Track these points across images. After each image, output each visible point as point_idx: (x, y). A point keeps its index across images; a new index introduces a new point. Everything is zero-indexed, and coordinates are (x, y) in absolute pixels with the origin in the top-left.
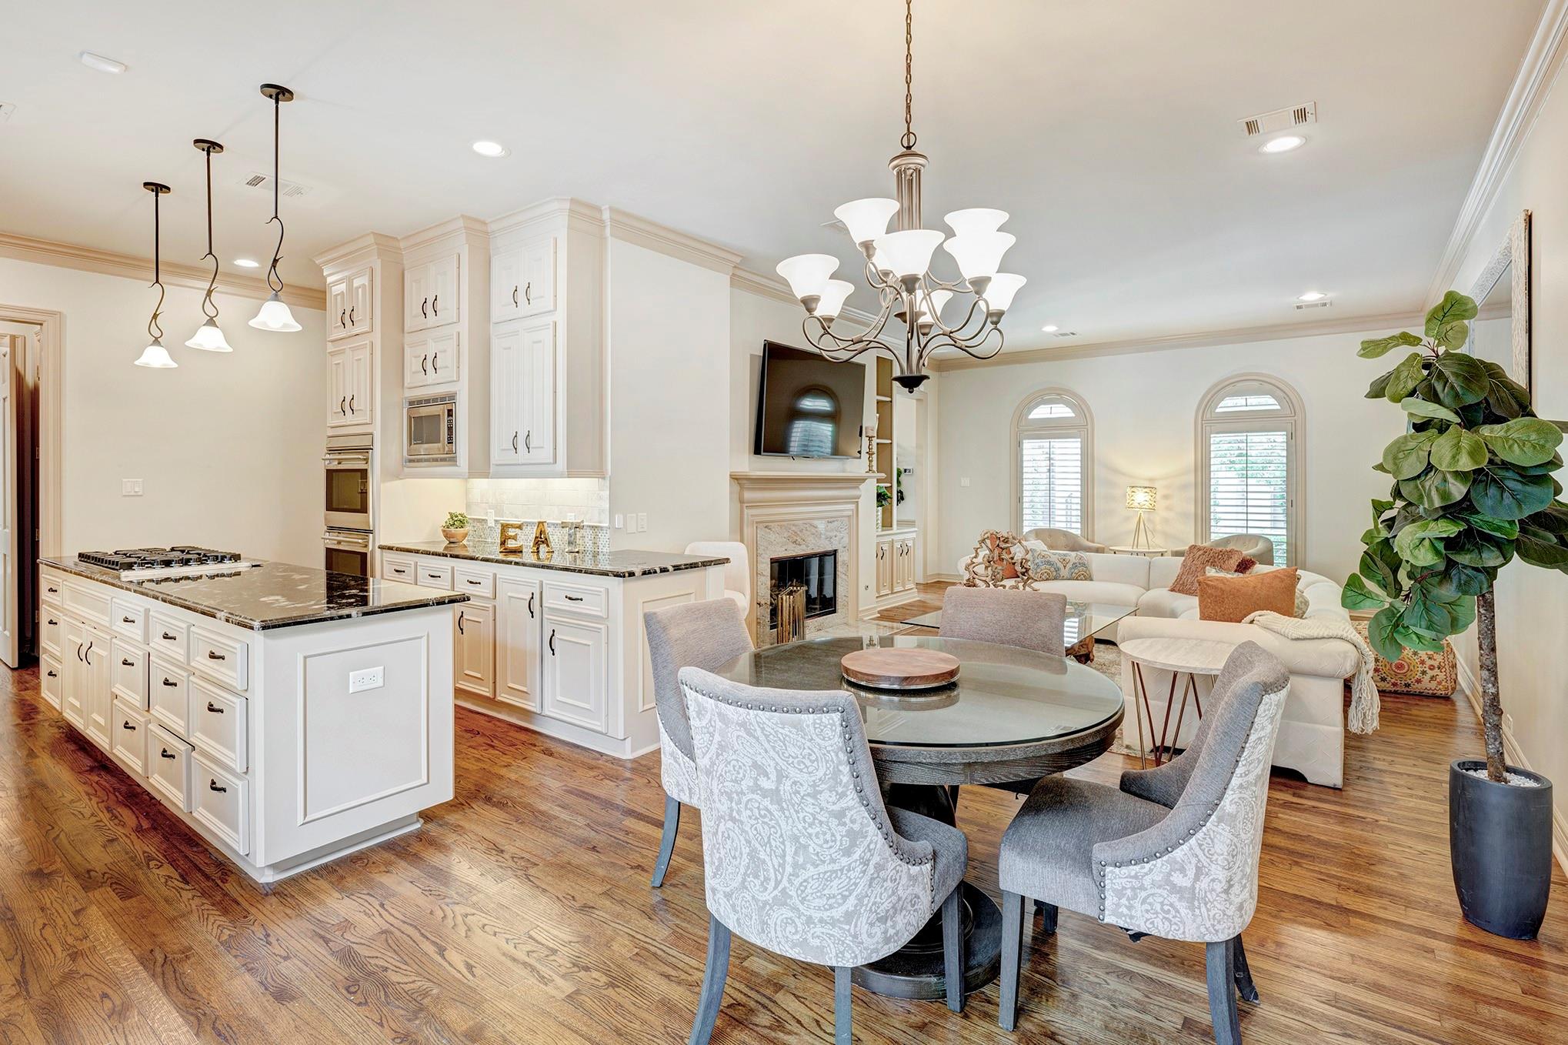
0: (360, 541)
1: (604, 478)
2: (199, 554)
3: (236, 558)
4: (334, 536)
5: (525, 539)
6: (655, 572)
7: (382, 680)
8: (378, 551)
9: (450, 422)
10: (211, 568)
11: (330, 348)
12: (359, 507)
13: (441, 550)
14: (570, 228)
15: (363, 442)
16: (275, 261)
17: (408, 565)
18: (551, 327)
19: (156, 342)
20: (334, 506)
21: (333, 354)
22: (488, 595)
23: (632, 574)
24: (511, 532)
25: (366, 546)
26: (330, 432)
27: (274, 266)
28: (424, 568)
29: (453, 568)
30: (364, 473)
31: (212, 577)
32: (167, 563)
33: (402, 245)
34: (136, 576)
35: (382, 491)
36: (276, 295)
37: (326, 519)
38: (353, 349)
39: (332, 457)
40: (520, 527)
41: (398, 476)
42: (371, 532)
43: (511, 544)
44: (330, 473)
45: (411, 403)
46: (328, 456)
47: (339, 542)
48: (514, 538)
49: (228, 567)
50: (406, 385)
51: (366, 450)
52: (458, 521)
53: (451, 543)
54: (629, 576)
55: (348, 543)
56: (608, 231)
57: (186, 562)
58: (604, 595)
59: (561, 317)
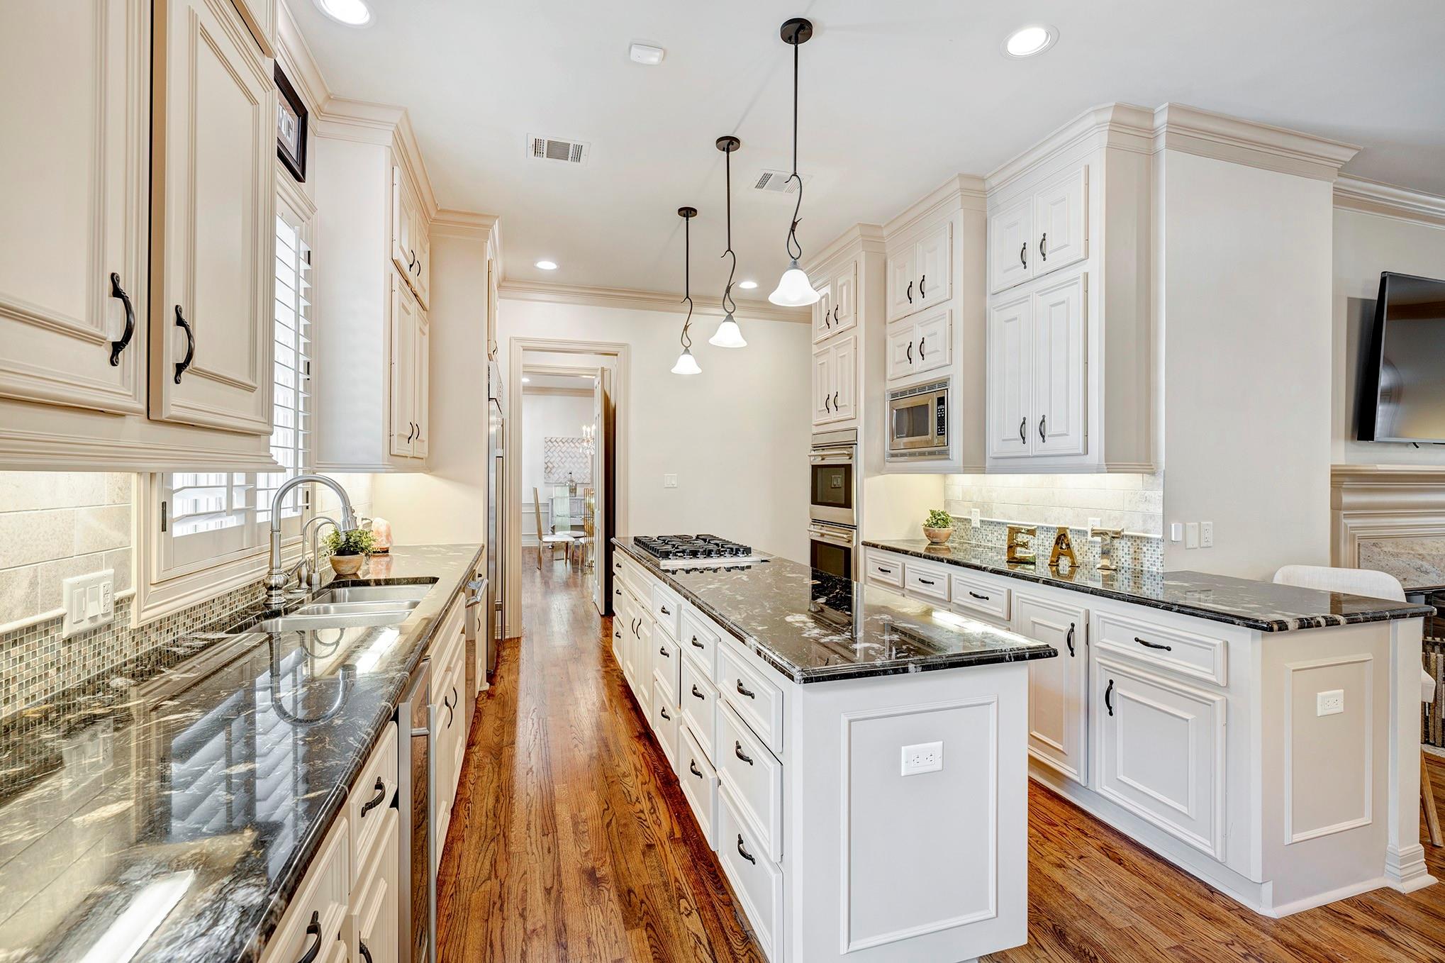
0: (845, 536)
1: (1153, 474)
2: (717, 545)
3: (747, 551)
4: (817, 528)
5: (1040, 548)
6: (1318, 625)
7: (940, 760)
8: (861, 547)
9: (941, 411)
10: (728, 561)
11: (815, 350)
12: (843, 502)
13: (922, 551)
14: (1111, 147)
15: (848, 437)
16: (794, 224)
17: (896, 566)
18: (1081, 281)
19: (687, 351)
20: (819, 500)
21: (817, 355)
22: (1001, 615)
23: (1283, 626)
24: (1021, 538)
25: (849, 541)
26: (815, 430)
27: (793, 230)
28: (914, 571)
29: (950, 576)
30: (848, 469)
31: (729, 570)
32: (694, 554)
33: (885, 233)
34: (673, 566)
35: (866, 486)
36: (795, 263)
37: (811, 512)
38: (837, 347)
39: (816, 453)
40: (1031, 532)
41: (880, 471)
42: (854, 527)
43: (1020, 552)
44: (815, 468)
45: (894, 395)
46: (813, 453)
47: (822, 535)
48: (1025, 545)
49: (742, 560)
50: (888, 377)
51: (850, 445)
52: (939, 520)
53: (933, 543)
54: (1280, 629)
55: (834, 537)
56: (1162, 142)
57: (708, 554)
58: (1220, 651)
59: (1096, 266)
